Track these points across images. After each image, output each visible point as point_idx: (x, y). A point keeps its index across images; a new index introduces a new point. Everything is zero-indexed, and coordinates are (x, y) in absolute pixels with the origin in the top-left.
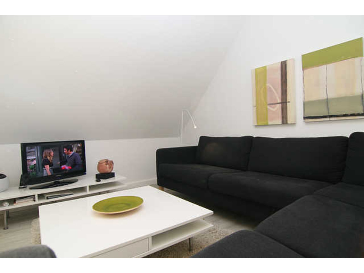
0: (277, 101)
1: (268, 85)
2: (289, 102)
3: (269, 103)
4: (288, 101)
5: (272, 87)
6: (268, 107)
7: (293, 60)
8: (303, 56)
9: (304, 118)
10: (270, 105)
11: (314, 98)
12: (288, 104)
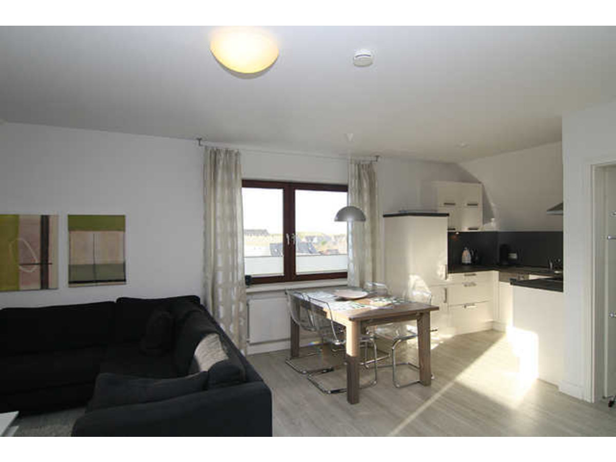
0: (35, 261)
1: (20, 239)
2: (51, 264)
3: (22, 262)
4: (50, 262)
5: (26, 242)
6: (20, 268)
7: (57, 216)
8: (70, 216)
9: (70, 282)
10: (22, 265)
11: (82, 262)
12: (50, 265)
